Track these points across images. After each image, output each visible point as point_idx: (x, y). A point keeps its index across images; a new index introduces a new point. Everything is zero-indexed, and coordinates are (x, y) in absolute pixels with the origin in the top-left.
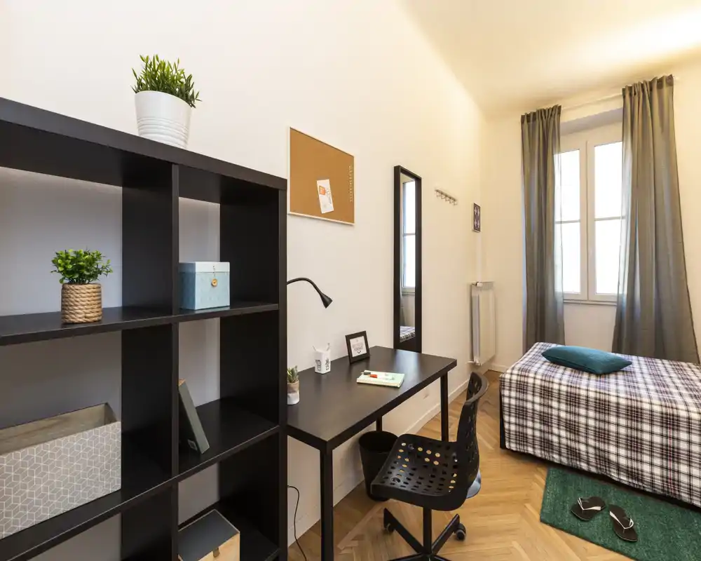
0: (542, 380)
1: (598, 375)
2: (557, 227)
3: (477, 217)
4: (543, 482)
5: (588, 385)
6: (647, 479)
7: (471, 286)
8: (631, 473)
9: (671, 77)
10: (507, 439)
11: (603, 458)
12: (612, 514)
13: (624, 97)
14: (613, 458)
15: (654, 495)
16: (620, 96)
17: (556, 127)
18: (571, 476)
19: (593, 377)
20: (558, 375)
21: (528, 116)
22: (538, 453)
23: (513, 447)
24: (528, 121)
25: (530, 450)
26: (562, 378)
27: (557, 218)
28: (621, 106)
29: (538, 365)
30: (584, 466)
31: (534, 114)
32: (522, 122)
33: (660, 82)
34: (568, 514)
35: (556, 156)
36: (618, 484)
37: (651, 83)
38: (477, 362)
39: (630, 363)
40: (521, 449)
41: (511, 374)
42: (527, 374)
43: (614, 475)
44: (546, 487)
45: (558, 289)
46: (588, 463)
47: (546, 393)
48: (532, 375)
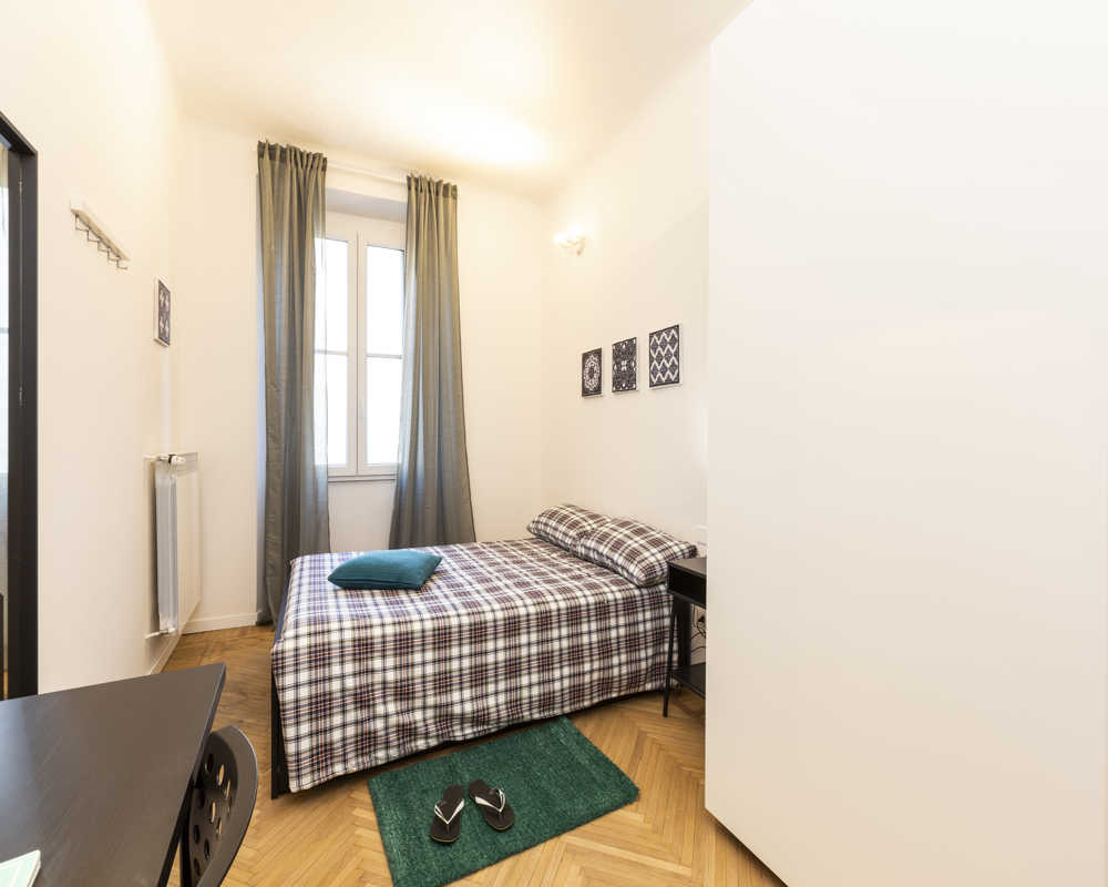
0: (353, 629)
1: (418, 589)
2: (319, 359)
3: (164, 312)
5: (417, 611)
6: (494, 716)
7: (153, 468)
8: (479, 718)
9: (455, 188)
10: (292, 774)
11: (445, 717)
12: (480, 800)
13: (410, 188)
14: (457, 710)
16: (402, 184)
17: (320, 190)
18: (403, 773)
19: (413, 595)
20: (372, 610)
21: (272, 149)
22: (352, 766)
23: (307, 783)
24: (272, 157)
25: (339, 769)
26: (378, 611)
27: (319, 344)
28: (406, 200)
29: (331, 602)
30: (421, 744)
31: (283, 151)
32: (261, 155)
33: (446, 187)
35: (318, 241)
36: (466, 743)
37: (438, 184)
38: (172, 630)
40: (323, 776)
41: (297, 637)
42: (326, 627)
43: (458, 735)
46: (427, 736)
47: (363, 648)
48: (334, 625)
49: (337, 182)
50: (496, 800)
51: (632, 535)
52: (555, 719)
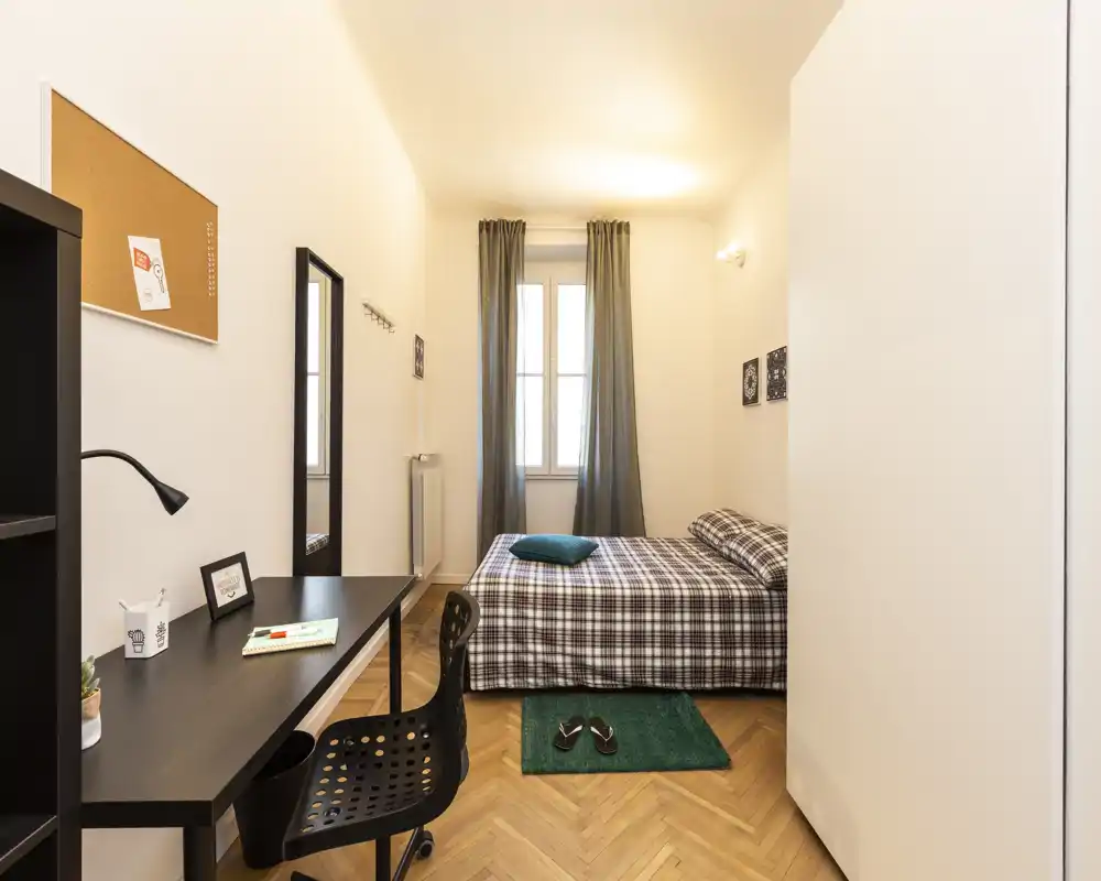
0: (514, 584)
1: (571, 565)
2: (519, 380)
3: (419, 357)
4: (519, 720)
5: (563, 581)
6: (620, 674)
7: (411, 462)
8: (607, 673)
9: (628, 224)
10: (472, 677)
11: (580, 666)
12: (593, 729)
13: (589, 233)
14: (589, 662)
15: (626, 691)
16: (581, 231)
17: (520, 247)
18: (547, 700)
19: (567, 570)
20: (532, 574)
21: (488, 224)
22: (511, 684)
23: (481, 685)
24: (488, 230)
25: (502, 683)
26: (537, 577)
27: (519, 370)
28: (586, 242)
29: (507, 565)
30: (561, 682)
31: (495, 223)
32: (481, 231)
33: (620, 225)
34: (550, 749)
35: (519, 287)
36: (595, 691)
37: (612, 224)
38: (420, 575)
39: (596, 546)
40: (491, 685)
41: (478, 584)
42: (497, 580)
43: (590, 682)
44: (523, 727)
45: (519, 463)
46: (565, 676)
47: (521, 600)
48: (502, 580)
49: (533, 240)
50: (606, 733)
51: (771, 540)
52: (676, 692)
